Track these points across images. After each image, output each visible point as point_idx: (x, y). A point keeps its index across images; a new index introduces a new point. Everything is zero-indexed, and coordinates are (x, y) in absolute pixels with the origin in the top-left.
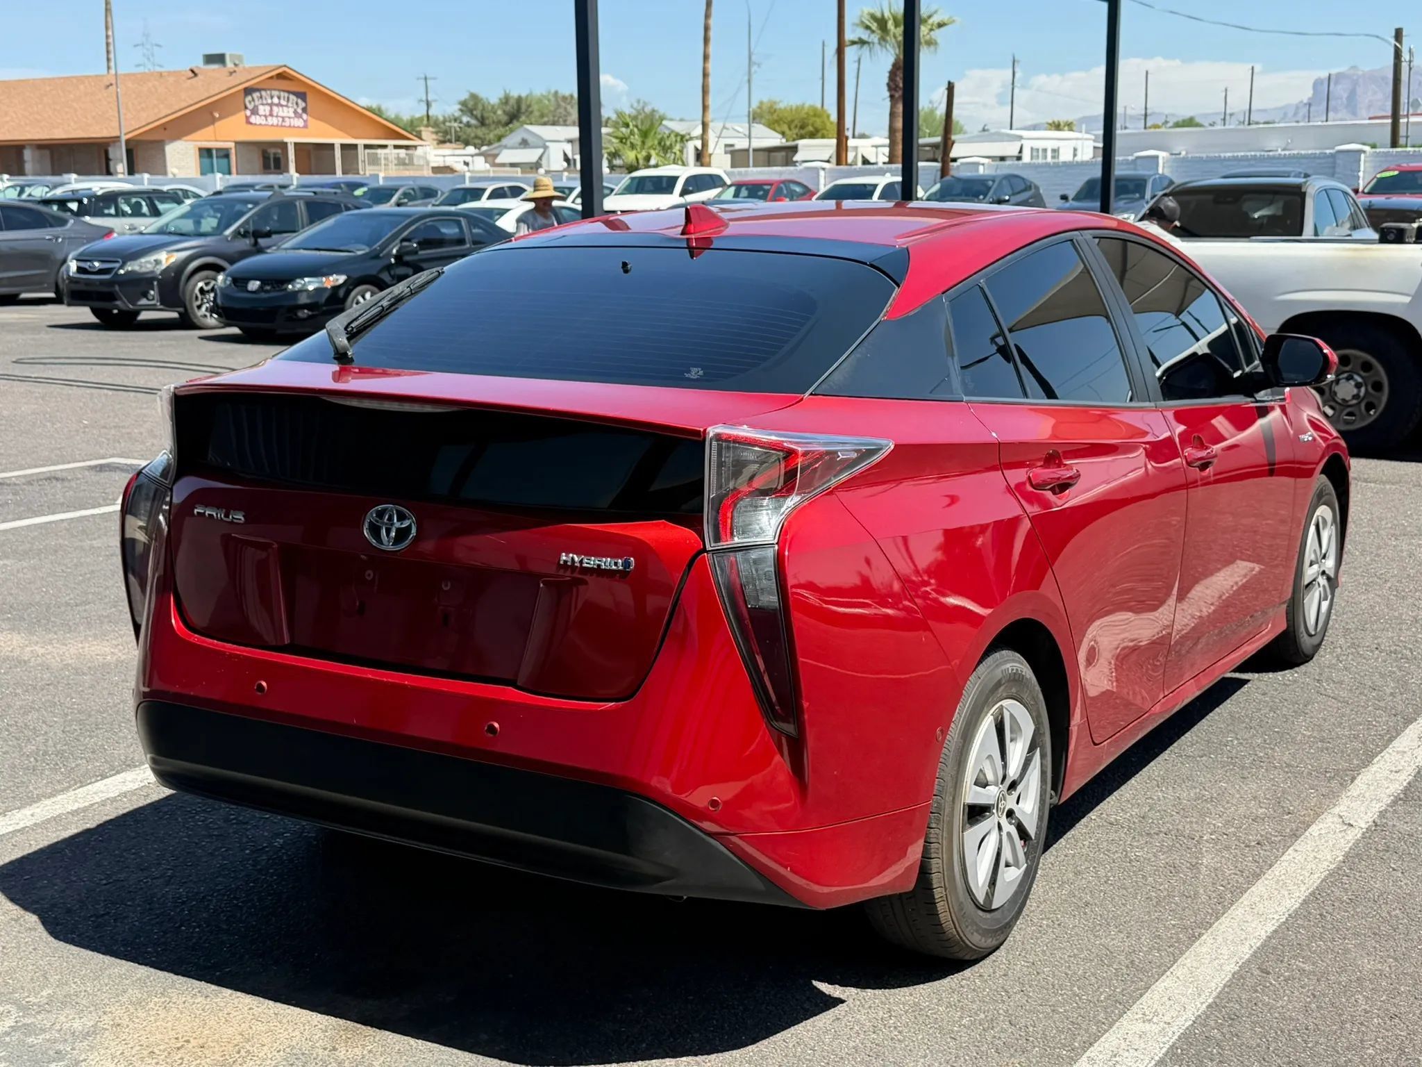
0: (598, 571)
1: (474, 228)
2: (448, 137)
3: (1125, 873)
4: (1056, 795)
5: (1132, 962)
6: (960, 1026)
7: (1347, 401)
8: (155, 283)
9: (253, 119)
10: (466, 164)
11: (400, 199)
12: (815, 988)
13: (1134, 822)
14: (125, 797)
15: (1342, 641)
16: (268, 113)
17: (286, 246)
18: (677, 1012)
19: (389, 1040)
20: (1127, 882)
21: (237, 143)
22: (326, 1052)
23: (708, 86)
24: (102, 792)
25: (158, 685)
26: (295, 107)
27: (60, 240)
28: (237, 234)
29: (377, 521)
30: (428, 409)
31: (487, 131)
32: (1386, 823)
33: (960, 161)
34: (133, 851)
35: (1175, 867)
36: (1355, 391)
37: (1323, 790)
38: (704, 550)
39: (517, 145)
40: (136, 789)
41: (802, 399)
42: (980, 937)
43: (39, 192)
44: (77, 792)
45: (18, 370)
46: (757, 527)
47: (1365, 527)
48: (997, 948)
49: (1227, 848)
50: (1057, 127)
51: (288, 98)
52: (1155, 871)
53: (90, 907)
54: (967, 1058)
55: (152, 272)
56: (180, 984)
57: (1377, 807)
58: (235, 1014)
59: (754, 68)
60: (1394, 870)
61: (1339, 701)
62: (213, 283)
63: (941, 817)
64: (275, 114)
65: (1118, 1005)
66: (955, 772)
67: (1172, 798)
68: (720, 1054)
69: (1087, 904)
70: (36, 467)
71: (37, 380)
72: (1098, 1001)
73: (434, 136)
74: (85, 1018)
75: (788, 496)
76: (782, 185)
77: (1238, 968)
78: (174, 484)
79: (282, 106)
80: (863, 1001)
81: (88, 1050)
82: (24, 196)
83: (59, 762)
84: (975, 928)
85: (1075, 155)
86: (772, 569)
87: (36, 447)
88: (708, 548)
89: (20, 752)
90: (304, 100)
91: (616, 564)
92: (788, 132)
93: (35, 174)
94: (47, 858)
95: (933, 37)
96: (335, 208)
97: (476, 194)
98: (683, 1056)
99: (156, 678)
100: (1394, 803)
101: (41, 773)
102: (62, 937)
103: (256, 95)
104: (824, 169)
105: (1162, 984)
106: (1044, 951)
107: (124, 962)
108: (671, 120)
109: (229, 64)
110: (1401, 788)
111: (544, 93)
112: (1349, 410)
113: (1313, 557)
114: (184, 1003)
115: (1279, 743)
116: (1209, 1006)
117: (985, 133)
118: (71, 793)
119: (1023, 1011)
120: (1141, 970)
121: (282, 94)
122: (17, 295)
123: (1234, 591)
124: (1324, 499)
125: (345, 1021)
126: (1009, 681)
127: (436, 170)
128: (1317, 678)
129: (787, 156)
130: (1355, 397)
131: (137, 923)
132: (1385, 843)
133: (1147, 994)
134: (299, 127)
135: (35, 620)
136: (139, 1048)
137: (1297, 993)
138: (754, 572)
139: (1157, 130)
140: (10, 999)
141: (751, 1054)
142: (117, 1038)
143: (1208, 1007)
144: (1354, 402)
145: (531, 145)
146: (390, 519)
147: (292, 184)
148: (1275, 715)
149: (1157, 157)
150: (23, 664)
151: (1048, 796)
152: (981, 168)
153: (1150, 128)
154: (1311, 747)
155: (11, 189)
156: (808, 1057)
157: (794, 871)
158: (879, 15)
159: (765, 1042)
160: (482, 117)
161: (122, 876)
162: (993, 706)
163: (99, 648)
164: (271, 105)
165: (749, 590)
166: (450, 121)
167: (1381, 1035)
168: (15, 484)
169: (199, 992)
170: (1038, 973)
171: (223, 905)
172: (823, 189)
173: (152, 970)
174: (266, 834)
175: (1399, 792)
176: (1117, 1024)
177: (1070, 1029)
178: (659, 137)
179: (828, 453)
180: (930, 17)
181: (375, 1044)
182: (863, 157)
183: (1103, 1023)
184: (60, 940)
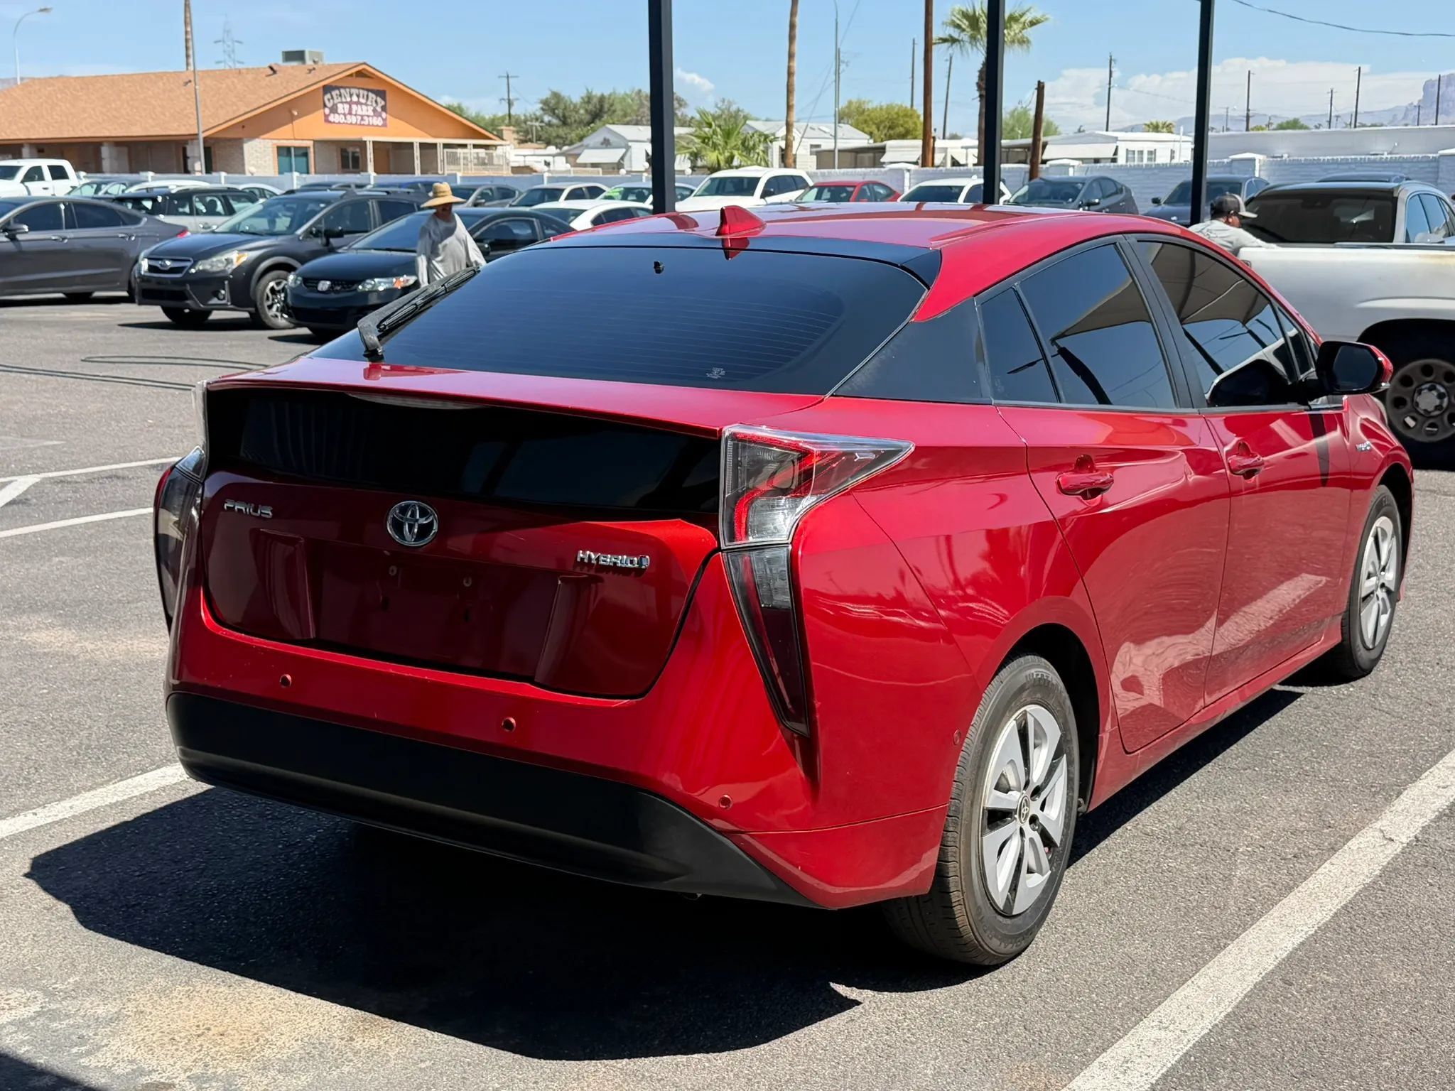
0: (614, 568)
1: (547, 229)
2: (530, 136)
3: (1156, 884)
4: (1085, 803)
5: (1154, 971)
6: (974, 1030)
7: (1429, 412)
8: (226, 282)
9: (332, 118)
10: (547, 164)
11: (477, 199)
12: (833, 989)
13: (1170, 834)
14: (164, 791)
15: (1402, 656)
16: (347, 111)
17: (355, 246)
18: (692, 1011)
19: (405, 1032)
20: (1157, 893)
21: (315, 142)
22: (343, 1042)
23: (792, 85)
24: (141, 785)
25: (187, 678)
26: (374, 105)
27: (133, 238)
28: (309, 233)
29: (402, 518)
30: (450, 406)
31: (568, 131)
32: (1428, 838)
33: (1049, 163)
34: (168, 844)
35: (1207, 878)
36: (1437, 402)
37: (1367, 804)
38: (719, 549)
39: (599, 145)
40: (175, 784)
41: (823, 400)
42: (999, 943)
43: (115, 190)
44: (115, 785)
45: (89, 369)
46: (772, 527)
47: (1439, 541)
48: (1019, 954)
49: (1263, 860)
50: (1156, 128)
51: (367, 96)
52: (1187, 881)
53: (122, 898)
54: (978, 1060)
55: (224, 271)
56: (205, 973)
57: (1421, 822)
58: (257, 1003)
59: (842, 67)
60: (1431, 885)
61: (1393, 716)
62: (284, 282)
63: (959, 821)
64: (354, 112)
65: (1135, 1012)
66: (974, 776)
67: (1211, 810)
68: (732, 1052)
69: (1114, 913)
70: (98, 465)
71: (105, 379)
72: (1115, 1008)
73: (515, 136)
74: (109, 1005)
75: (803, 497)
76: (865, 187)
77: (1260, 979)
78: (205, 480)
79: (361, 104)
80: (879, 1004)
81: (110, 1036)
82: (101, 194)
83: (101, 756)
84: (993, 932)
85: (1172, 158)
86: (786, 569)
87: (100, 445)
88: (723, 547)
89: (63, 745)
90: (384, 98)
91: (632, 562)
92: (876, 132)
93: (112, 172)
94: (84, 849)
95: (1025, 35)
96: (409, 208)
97: (554, 194)
98: (694, 1053)
99: (185, 671)
100: (1439, 818)
101: (83, 767)
102: (92, 926)
103: (335, 93)
104: (909, 171)
105: (1183, 993)
106: (1065, 958)
107: (151, 951)
108: (757, 120)
109: (309, 62)
110: (1447, 804)
111: (628, 92)
112: (1431, 421)
113: (1371, 569)
114: (207, 992)
115: (1327, 757)
116: (1228, 1015)
117: (1081, 134)
118: (111, 787)
119: (1039, 1016)
120: (1163, 979)
121: (361, 92)
122: (91, 293)
123: (1295, 605)
124: (1384, 510)
125: (363, 1012)
126: (1033, 686)
127: (516, 170)
128: (1373, 692)
129: (874, 157)
130: (1438, 407)
131: (167, 914)
132: (1425, 859)
133: (1166, 1002)
134: (377, 126)
135: (86, 617)
136: (160, 1034)
137: (1317, 1005)
138: (768, 571)
139: (1261, 132)
140: (37, 985)
141: (763, 1052)
142: (140, 1024)
143: (1225, 1017)
144: (1437, 413)
145: (614, 144)
146: (413, 515)
147: (369, 184)
148: (1326, 729)
149: (1253, 160)
150: (72, 659)
151: (1075, 804)
152: (1071, 170)
153: (1253, 129)
154: (1358, 762)
155: (87, 187)
156: (819, 1057)
157: (804, 870)
158: (971, 11)
159: (777, 1041)
160: (564, 116)
161: (155, 868)
162: (1017, 711)
163: (148, 644)
164: (350, 103)
165: (762, 591)
166: (531, 121)
167: (1399, 1048)
168: (77, 482)
169: (223, 982)
170: (1058, 980)
171: (253, 898)
172: (907, 191)
173: (179, 960)
174: (300, 830)
175: (1445, 807)
176: (1133, 1030)
177: (1084, 1035)
178: (742, 137)
179: (844, 454)
180: (1021, 16)
181: (392, 1036)
182: (953, 158)
183: (1119, 1030)
184: (90, 929)
